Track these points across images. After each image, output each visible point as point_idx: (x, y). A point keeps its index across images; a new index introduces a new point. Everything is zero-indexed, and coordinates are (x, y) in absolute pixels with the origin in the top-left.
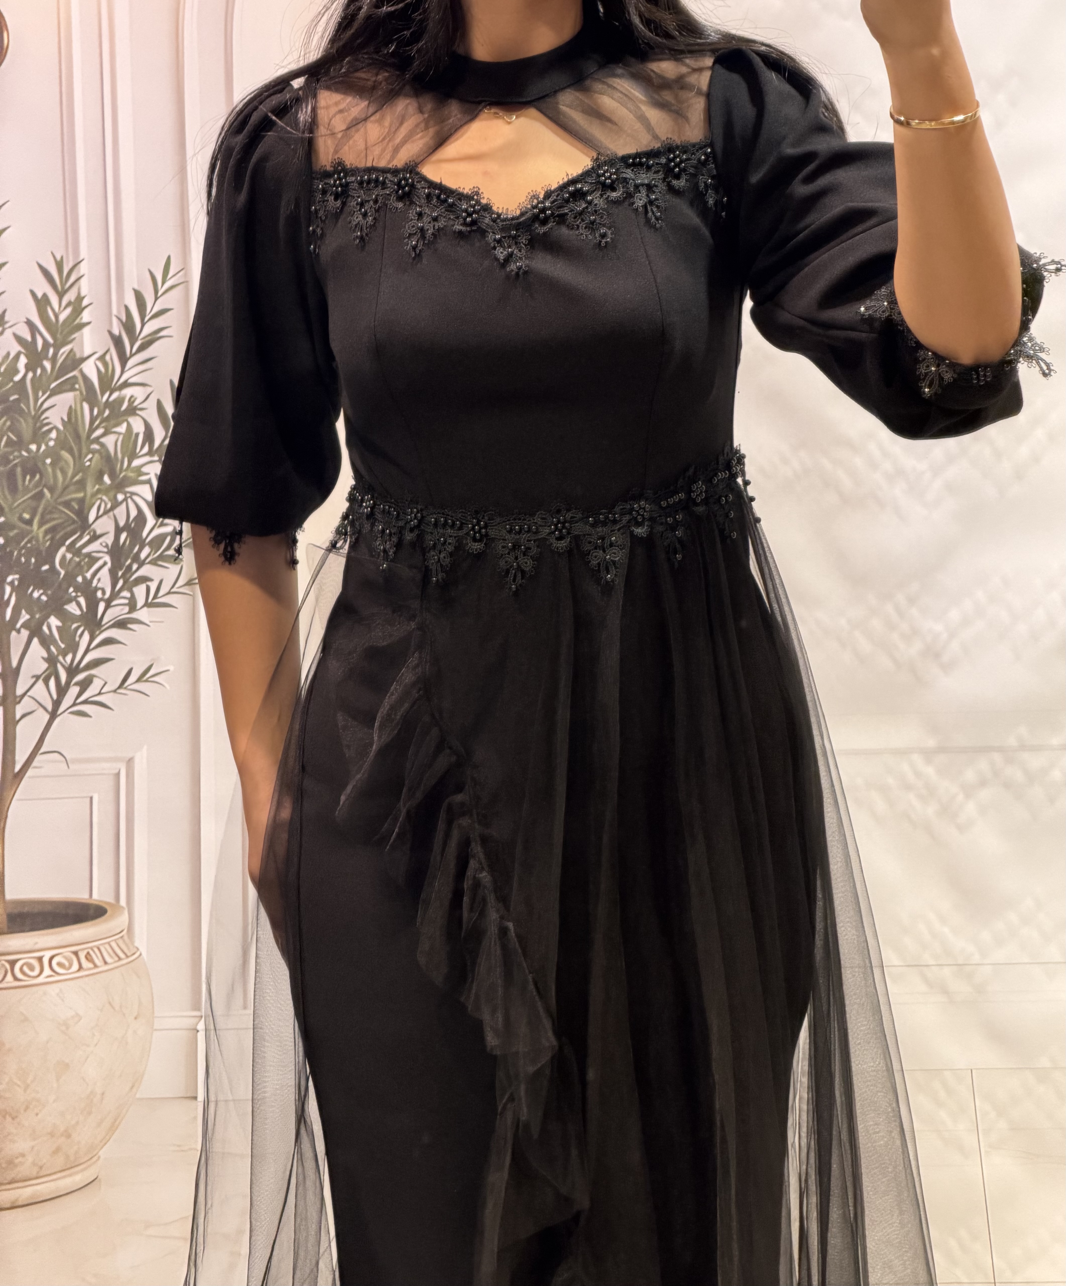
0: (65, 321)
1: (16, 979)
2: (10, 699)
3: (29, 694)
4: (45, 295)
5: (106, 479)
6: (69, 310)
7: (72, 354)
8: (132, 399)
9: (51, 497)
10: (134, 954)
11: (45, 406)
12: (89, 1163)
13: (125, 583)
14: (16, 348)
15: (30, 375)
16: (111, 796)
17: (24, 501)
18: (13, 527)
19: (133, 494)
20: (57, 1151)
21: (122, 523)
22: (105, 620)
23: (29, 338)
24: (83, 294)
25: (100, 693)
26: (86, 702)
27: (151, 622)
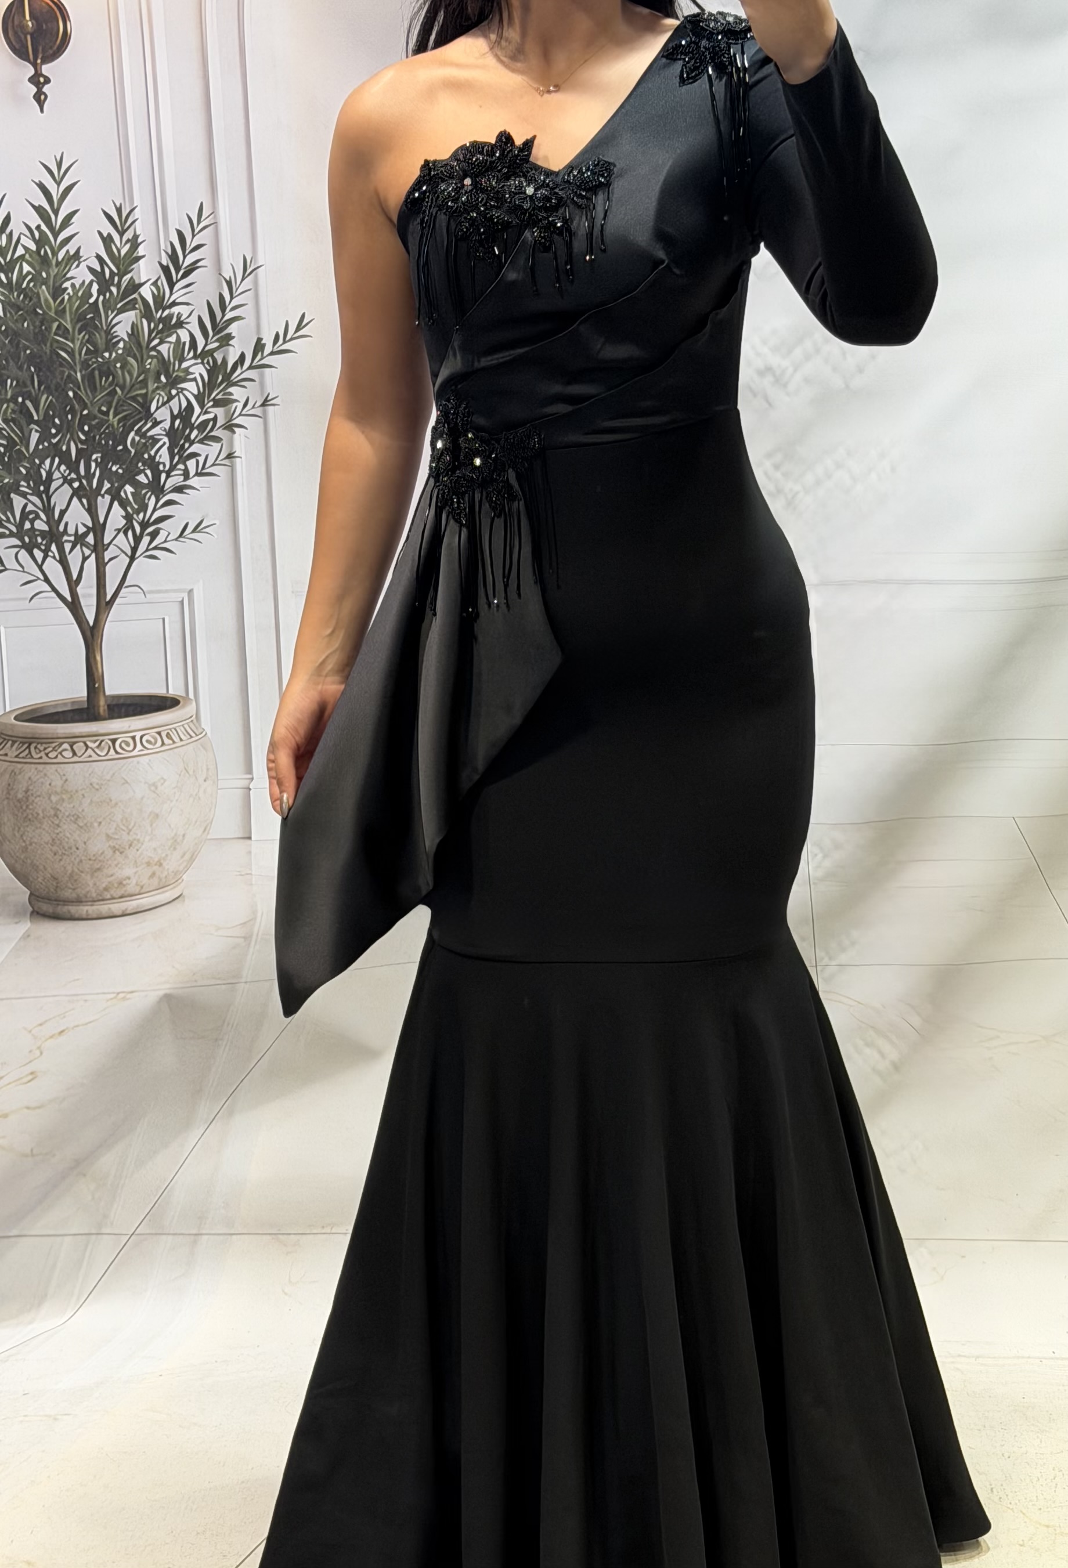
0: (126, 254)
1: (117, 752)
2: (100, 548)
3: (114, 542)
4: (109, 235)
5: (163, 379)
6: (128, 246)
7: (131, 282)
8: (179, 315)
9: (122, 393)
10: (202, 733)
11: (114, 322)
12: (177, 883)
13: (180, 457)
14: (90, 277)
15: (101, 298)
16: (178, 618)
17: (102, 397)
18: (95, 417)
19: (183, 389)
20: (154, 874)
21: (176, 412)
22: (166, 487)
23: (99, 269)
24: (138, 233)
25: (165, 541)
26: (156, 548)
27: (201, 487)
